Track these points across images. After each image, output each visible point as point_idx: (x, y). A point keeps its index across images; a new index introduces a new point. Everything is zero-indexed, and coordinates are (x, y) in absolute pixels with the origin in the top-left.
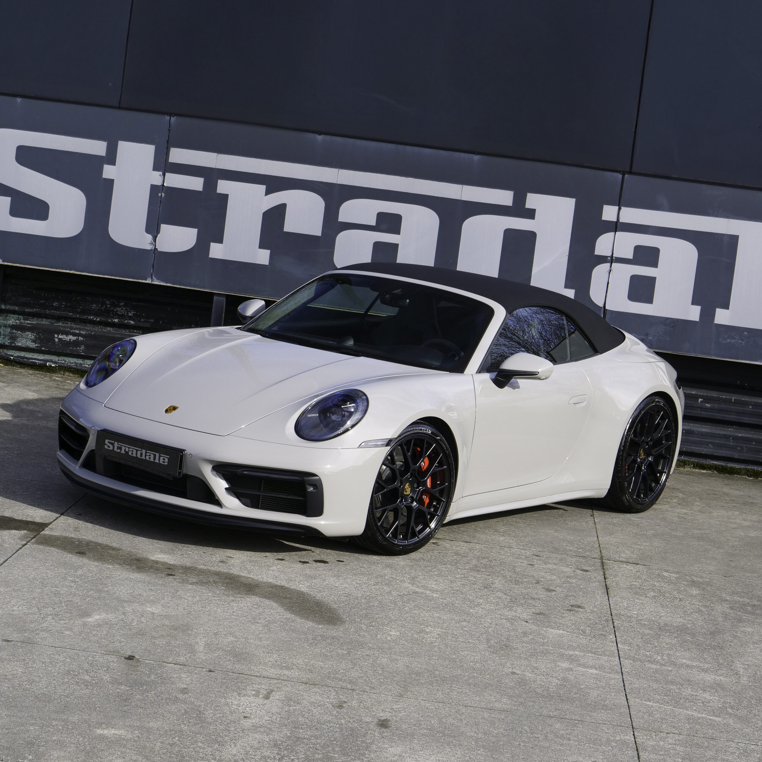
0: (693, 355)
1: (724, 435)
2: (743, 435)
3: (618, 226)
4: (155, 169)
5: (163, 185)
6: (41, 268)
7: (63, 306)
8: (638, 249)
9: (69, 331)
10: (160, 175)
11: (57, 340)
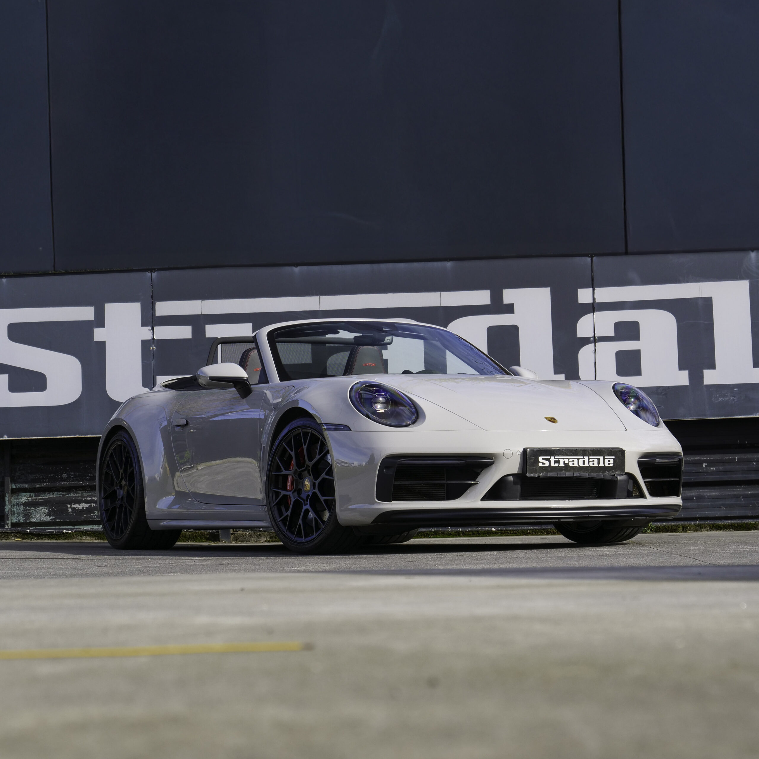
0: (689, 418)
1: (735, 495)
2: (753, 492)
3: (595, 307)
4: (144, 324)
5: (153, 339)
6: (46, 437)
7: (72, 477)
8: (618, 326)
9: (81, 499)
10: (149, 330)
11: (70, 510)
